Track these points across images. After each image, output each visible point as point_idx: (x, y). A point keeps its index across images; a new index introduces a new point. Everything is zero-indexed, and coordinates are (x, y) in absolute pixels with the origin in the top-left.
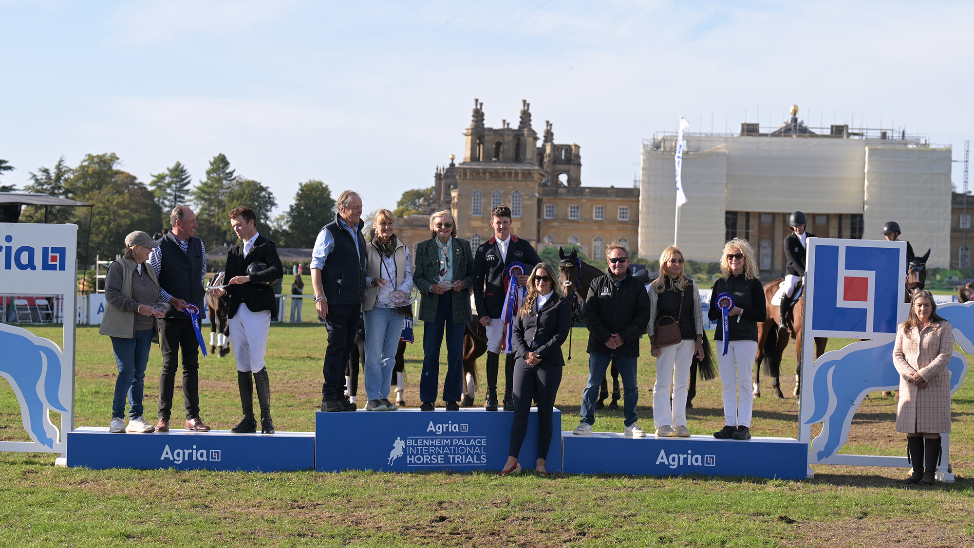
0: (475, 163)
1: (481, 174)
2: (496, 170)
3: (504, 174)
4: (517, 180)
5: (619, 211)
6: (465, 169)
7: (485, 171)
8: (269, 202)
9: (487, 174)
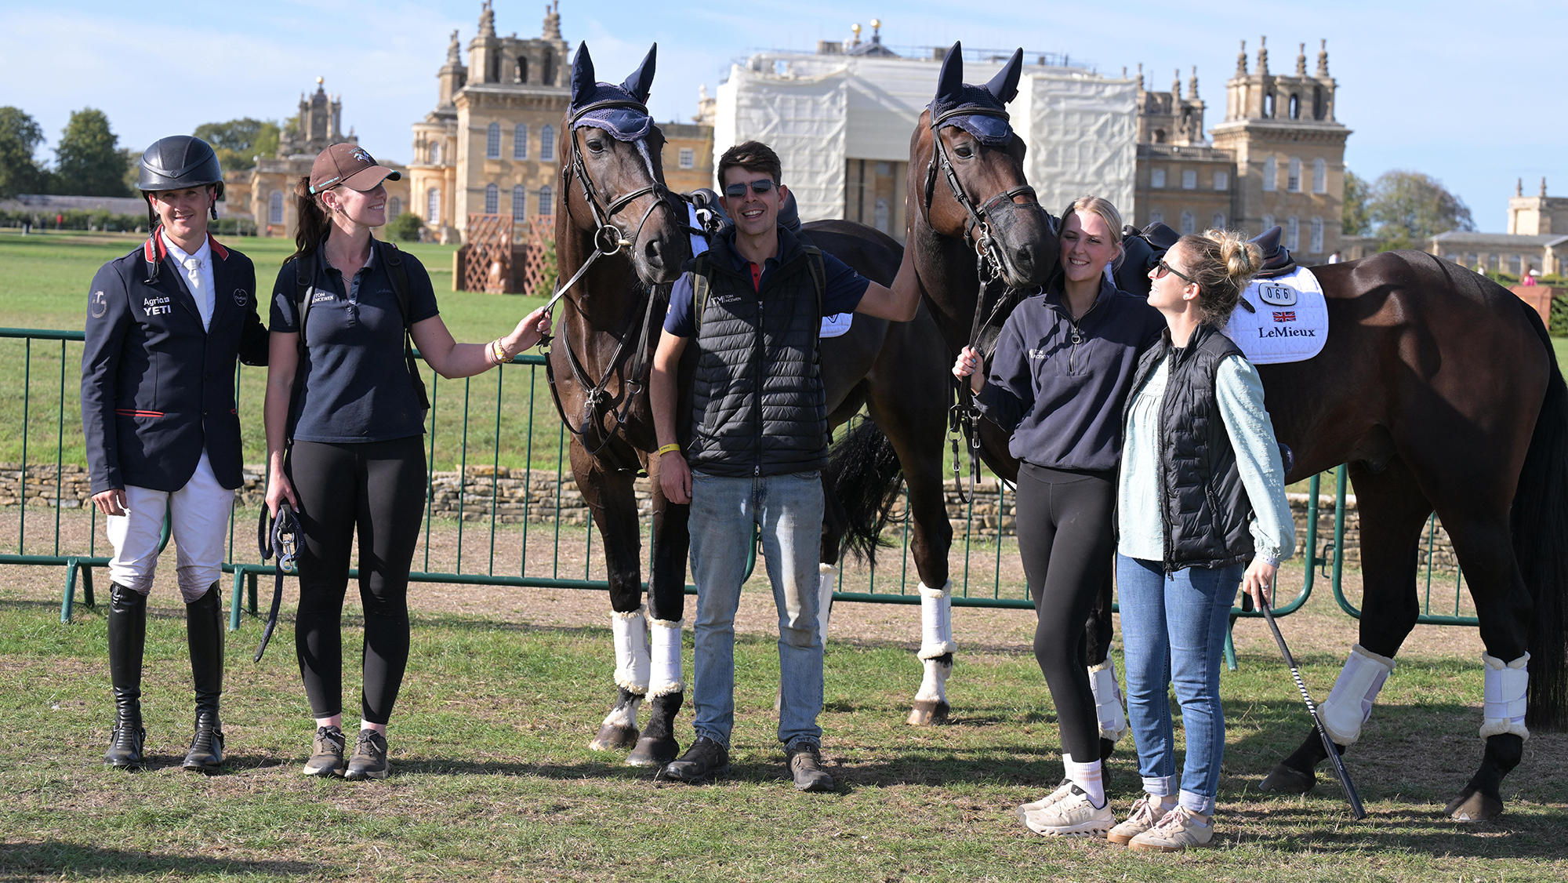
0: (490, 85)
1: (500, 101)
2: (522, 96)
3: (531, 101)
4: (548, 109)
5: (680, 155)
6: (478, 94)
7: (506, 97)
8: (33, 134)
9: (509, 101)
